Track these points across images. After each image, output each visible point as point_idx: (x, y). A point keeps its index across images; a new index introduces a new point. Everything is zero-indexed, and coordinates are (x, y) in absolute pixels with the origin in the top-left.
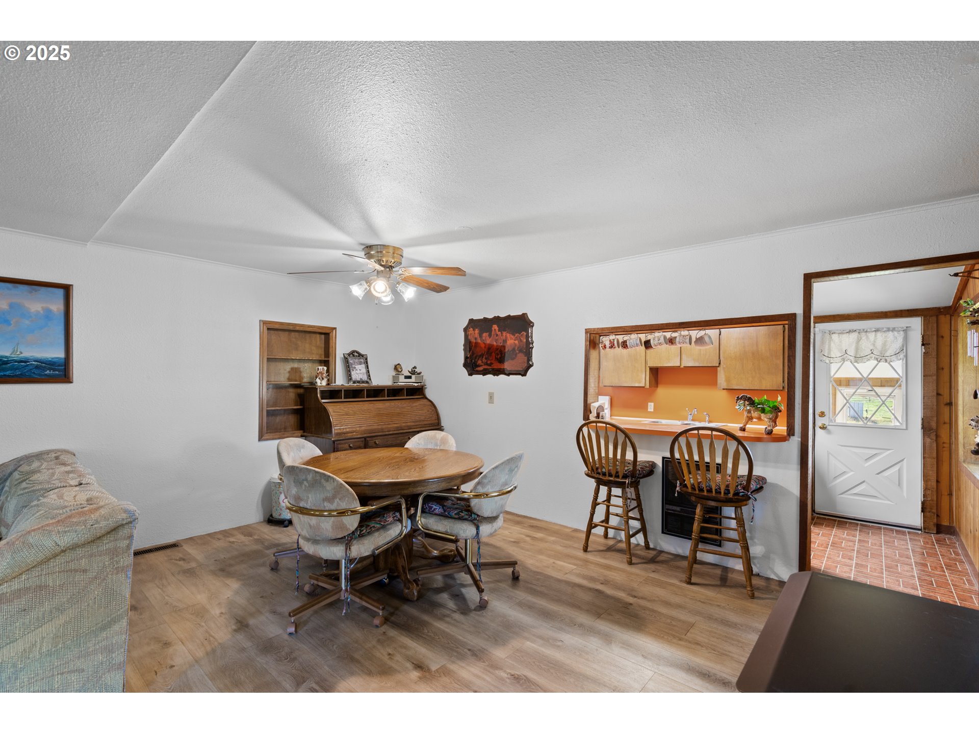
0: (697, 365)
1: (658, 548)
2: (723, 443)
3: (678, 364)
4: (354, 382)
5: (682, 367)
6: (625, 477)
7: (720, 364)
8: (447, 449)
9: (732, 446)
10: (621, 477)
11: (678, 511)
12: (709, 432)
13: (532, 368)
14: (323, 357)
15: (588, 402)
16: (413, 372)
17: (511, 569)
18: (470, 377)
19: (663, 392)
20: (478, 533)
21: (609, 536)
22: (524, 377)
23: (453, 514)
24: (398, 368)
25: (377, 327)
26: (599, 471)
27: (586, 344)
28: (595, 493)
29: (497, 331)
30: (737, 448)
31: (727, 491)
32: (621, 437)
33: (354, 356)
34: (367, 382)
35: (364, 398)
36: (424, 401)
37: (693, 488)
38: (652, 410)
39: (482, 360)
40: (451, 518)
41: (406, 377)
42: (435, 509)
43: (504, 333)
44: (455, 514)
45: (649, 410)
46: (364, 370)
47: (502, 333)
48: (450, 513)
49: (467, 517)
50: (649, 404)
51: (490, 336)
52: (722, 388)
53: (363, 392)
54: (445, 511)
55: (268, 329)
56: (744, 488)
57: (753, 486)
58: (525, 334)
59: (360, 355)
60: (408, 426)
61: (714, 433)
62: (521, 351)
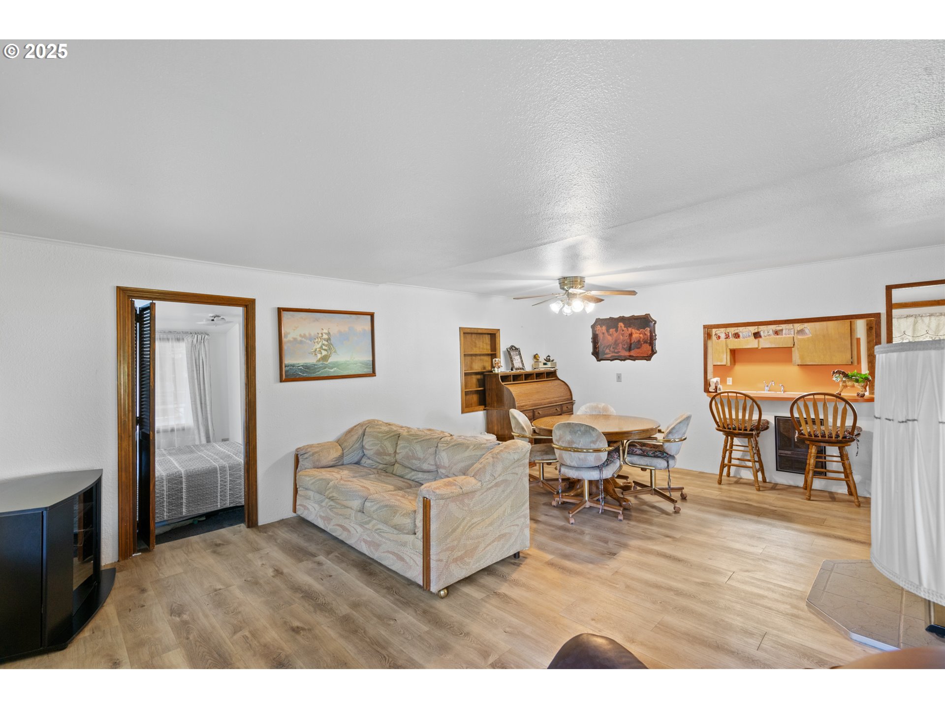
0: (773, 346)
1: (773, 482)
2: (833, 404)
3: (757, 346)
4: (517, 369)
5: (760, 348)
6: (752, 430)
7: (794, 345)
8: (609, 414)
9: (841, 405)
10: (748, 430)
11: (789, 454)
12: (822, 397)
13: (655, 355)
14: (490, 351)
15: (708, 379)
16: (548, 360)
17: (680, 493)
18: (598, 362)
19: (739, 369)
20: (668, 465)
21: (731, 476)
22: (649, 361)
23: (650, 454)
24: (536, 357)
25: (522, 327)
26: (730, 426)
27: (704, 337)
28: (725, 443)
29: (623, 327)
30: (845, 406)
31: (837, 436)
32: (749, 402)
33: (513, 349)
34: (523, 369)
35: (511, 381)
36: (558, 381)
37: (810, 435)
38: (731, 384)
39: (610, 350)
40: (648, 456)
41: (545, 364)
42: (636, 451)
43: (630, 329)
44: (652, 454)
45: (728, 384)
46: (519, 360)
47: (627, 329)
48: (648, 453)
49: (660, 455)
50: (728, 378)
51: (617, 331)
52: (797, 364)
53: (521, 377)
54: (644, 452)
55: (464, 333)
56: (849, 434)
57: (856, 432)
58: (649, 329)
59: (516, 349)
60: (555, 401)
61: (827, 397)
62: (645, 342)
